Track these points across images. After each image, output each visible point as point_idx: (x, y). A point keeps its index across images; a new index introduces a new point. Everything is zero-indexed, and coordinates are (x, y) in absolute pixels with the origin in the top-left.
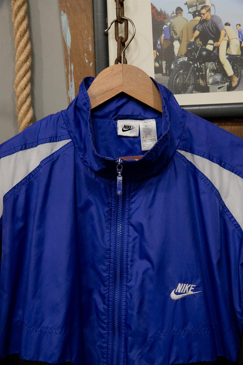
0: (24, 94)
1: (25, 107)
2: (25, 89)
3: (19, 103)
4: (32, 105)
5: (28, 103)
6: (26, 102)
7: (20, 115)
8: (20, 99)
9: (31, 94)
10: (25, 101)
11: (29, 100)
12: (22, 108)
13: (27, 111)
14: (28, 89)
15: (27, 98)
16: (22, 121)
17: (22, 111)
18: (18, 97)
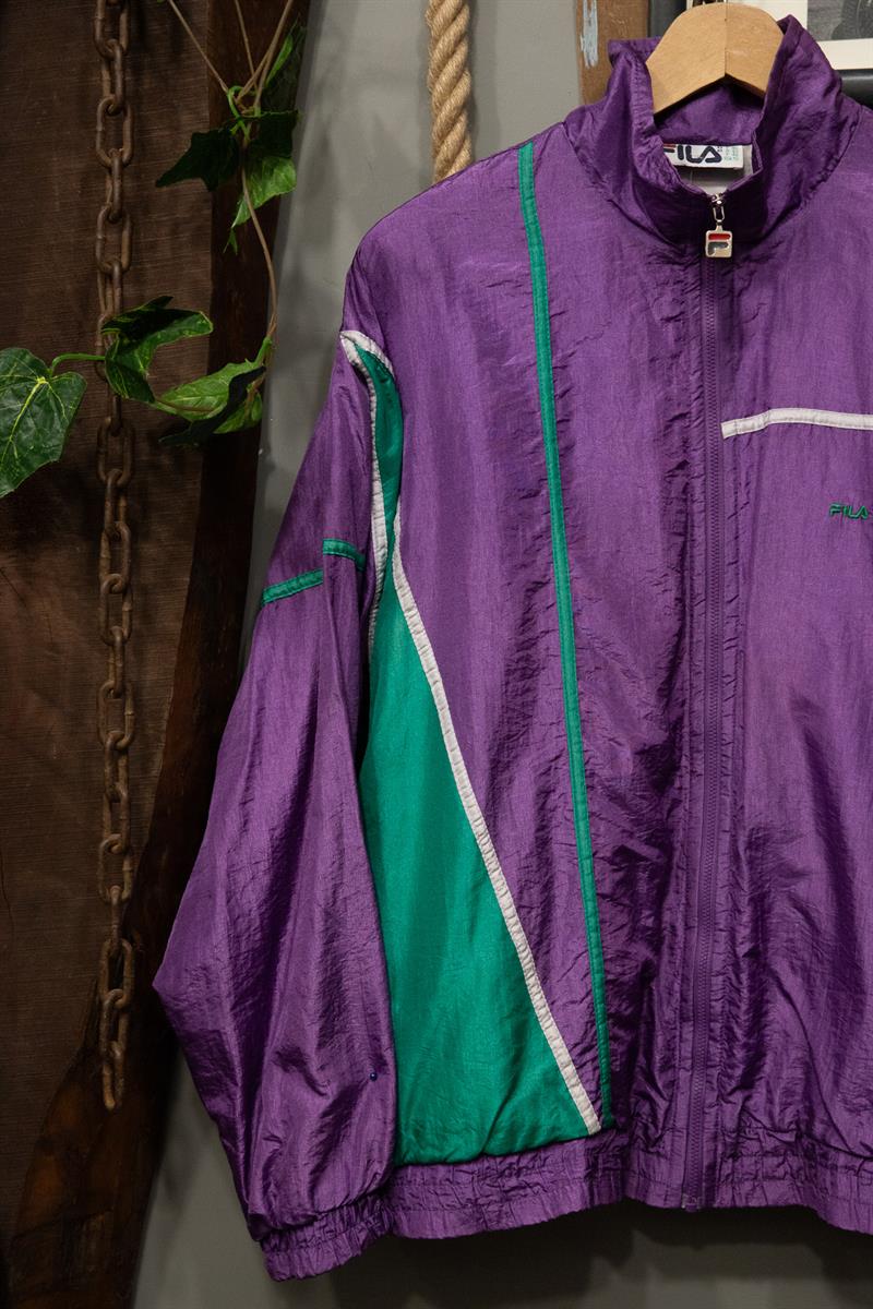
0: (452, 33)
1: (451, 68)
2: (454, 19)
3: (437, 55)
4: (468, 64)
5: (459, 57)
6: (456, 56)
7: (439, 88)
8: (440, 45)
9: (468, 35)
10: (454, 52)
11: (463, 49)
12: (444, 70)
13: (458, 78)
14: (462, 20)
15: (458, 43)
16: (442, 103)
17: (444, 78)
18: (437, 41)
